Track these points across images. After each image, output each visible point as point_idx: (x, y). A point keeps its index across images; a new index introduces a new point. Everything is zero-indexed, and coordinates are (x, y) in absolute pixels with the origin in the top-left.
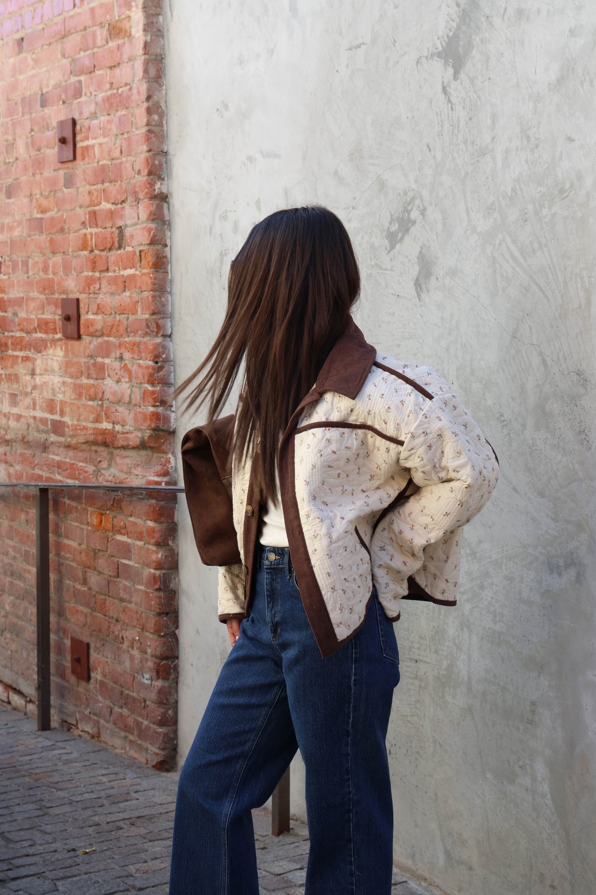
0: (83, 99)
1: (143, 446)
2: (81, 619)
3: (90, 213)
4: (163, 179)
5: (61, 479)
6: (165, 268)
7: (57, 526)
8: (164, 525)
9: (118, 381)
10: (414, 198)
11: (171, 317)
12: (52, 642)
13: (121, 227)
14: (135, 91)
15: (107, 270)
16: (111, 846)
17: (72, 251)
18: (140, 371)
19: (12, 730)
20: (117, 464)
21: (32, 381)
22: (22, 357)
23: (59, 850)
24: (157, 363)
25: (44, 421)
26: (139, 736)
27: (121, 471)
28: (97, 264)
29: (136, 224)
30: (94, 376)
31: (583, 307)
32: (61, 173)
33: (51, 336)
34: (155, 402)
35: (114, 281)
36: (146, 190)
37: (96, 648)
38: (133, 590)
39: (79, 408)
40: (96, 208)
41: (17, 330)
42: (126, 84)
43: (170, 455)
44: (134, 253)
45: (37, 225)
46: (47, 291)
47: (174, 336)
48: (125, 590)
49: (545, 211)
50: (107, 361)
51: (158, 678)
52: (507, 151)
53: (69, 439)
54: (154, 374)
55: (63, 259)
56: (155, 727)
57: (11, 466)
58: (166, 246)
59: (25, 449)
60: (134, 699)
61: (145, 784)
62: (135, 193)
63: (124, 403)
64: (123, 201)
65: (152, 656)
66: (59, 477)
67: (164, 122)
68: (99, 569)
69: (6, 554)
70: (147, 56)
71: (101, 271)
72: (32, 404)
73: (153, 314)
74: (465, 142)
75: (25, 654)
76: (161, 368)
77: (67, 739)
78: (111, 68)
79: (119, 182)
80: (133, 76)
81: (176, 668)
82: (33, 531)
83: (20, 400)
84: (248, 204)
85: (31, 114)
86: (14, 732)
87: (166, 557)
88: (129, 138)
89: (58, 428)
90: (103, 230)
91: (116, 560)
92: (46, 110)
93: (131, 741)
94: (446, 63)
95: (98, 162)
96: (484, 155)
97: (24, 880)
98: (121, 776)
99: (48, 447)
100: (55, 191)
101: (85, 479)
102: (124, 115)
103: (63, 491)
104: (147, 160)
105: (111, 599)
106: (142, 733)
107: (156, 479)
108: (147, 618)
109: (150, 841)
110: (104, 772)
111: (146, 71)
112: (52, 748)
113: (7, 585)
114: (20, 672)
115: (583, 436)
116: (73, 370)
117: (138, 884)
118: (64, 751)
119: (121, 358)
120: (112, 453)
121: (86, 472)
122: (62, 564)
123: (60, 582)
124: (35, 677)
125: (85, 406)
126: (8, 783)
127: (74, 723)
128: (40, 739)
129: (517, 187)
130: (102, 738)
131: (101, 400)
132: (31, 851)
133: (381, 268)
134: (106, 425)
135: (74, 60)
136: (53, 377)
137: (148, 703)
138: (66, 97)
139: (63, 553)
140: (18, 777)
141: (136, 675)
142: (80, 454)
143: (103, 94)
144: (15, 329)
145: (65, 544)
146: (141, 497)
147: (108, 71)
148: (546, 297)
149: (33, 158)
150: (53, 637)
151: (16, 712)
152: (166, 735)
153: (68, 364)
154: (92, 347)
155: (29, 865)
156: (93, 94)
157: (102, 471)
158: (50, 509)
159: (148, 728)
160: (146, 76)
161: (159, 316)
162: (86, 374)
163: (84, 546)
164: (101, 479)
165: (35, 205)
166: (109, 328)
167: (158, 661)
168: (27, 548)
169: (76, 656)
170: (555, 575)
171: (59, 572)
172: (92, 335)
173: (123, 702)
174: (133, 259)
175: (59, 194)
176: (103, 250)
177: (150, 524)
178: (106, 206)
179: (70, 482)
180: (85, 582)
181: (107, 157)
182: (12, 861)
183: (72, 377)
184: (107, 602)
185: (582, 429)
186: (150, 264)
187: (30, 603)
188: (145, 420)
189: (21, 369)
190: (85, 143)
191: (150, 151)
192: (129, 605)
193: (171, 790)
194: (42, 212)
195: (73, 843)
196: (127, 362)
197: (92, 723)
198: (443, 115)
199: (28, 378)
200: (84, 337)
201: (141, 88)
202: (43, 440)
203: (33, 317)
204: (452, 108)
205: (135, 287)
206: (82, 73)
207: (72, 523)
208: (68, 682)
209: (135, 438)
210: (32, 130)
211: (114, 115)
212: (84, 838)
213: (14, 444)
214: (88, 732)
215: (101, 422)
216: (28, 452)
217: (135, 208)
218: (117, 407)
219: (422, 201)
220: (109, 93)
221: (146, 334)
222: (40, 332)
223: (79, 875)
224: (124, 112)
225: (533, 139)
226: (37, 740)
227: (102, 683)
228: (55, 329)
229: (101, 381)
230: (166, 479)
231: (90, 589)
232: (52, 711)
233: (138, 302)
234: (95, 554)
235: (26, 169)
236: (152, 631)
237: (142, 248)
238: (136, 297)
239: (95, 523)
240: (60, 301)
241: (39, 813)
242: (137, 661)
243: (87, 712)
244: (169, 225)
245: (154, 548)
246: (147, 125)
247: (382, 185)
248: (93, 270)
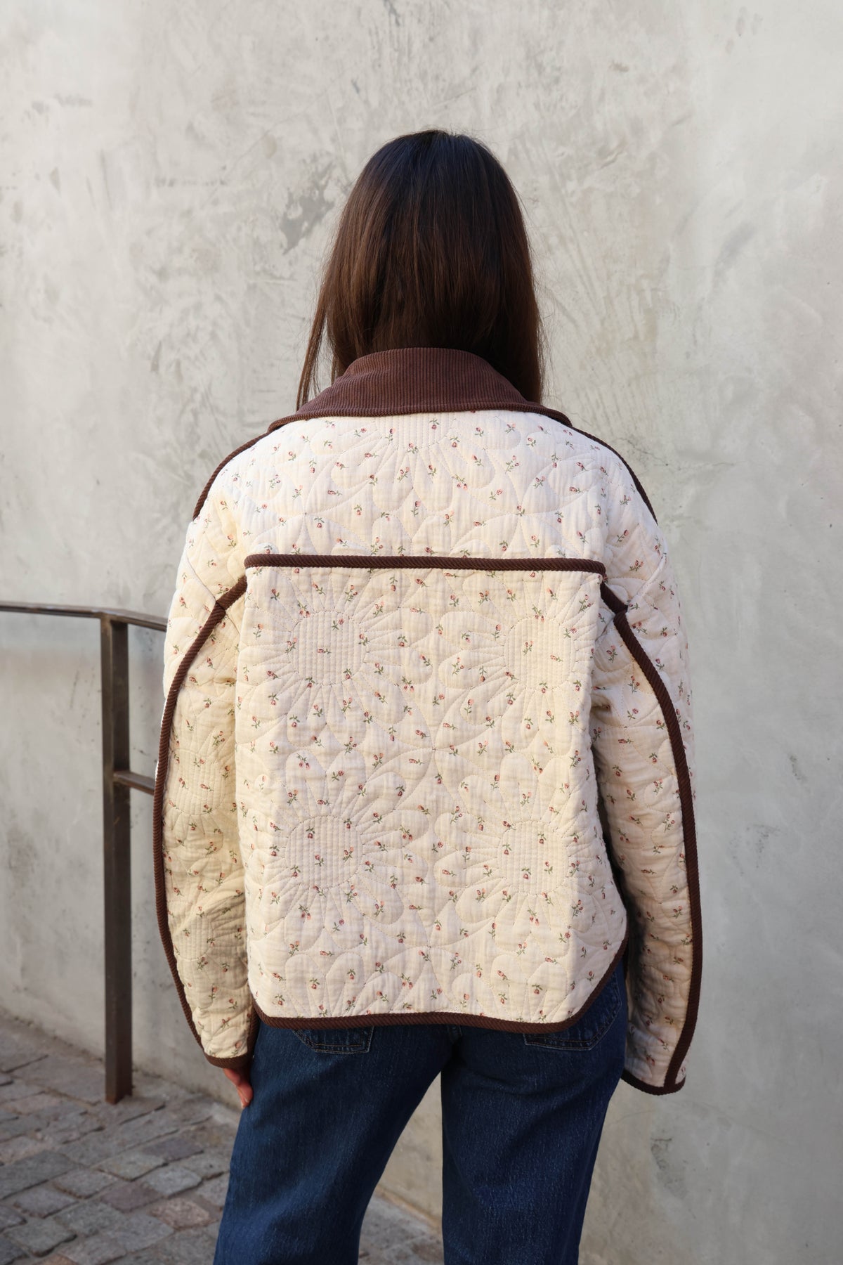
10: (330, 167)
31: (642, 338)
49: (571, 186)
52: (500, 89)
74: (423, 76)
84: (37, 176)
96: (458, 97)
133: (273, 276)
148: (574, 322)
198: (381, 33)
204: (397, 23)
219: (345, 171)
225: (548, 70)
247: (272, 147)
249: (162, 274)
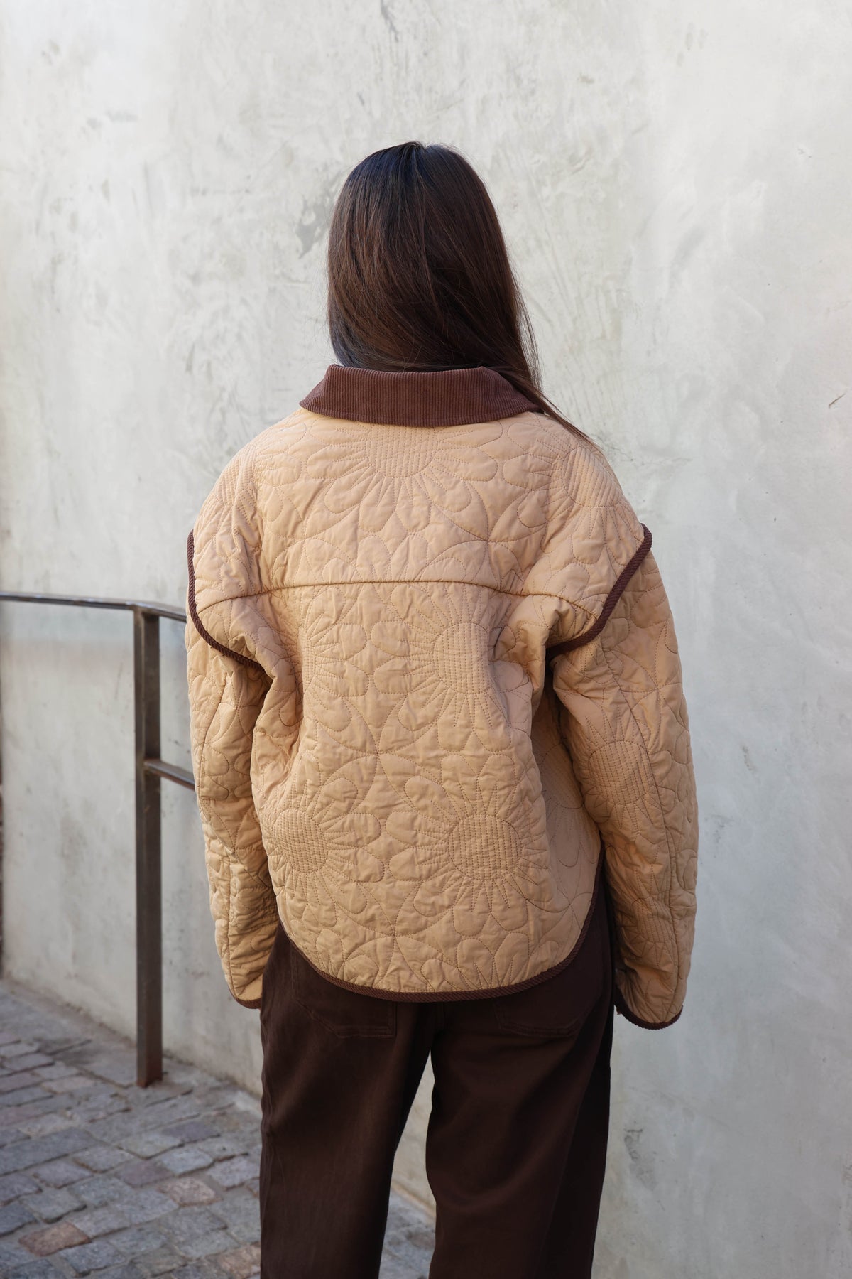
10: (339, 175)
31: (609, 337)
49: (546, 191)
52: (485, 100)
74: (418, 89)
84: (90, 187)
96: (448, 108)
129: (502, 155)
133: (290, 280)
148: (549, 321)
198: (382, 50)
204: (396, 39)
225: (525, 82)
247: (289, 156)
249: (195, 278)
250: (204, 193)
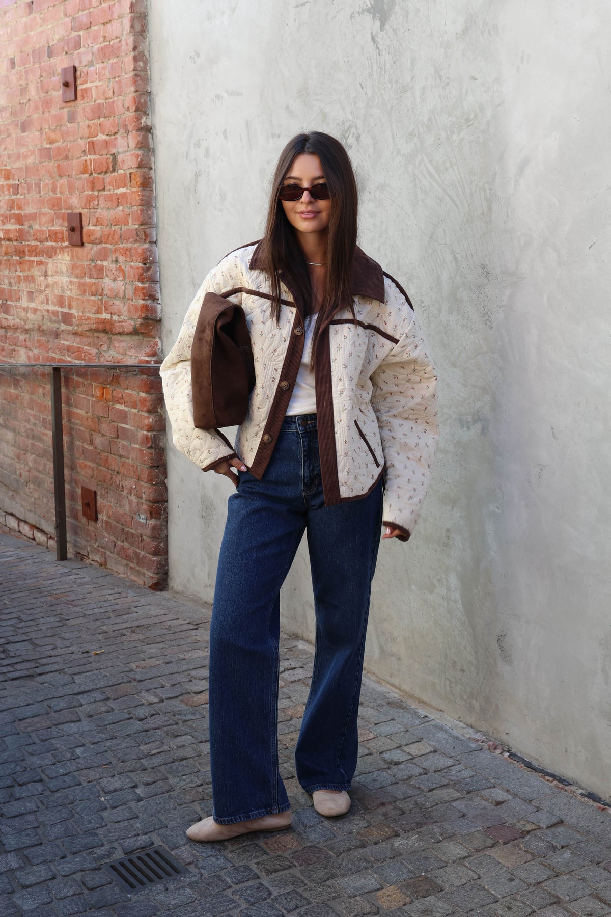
0: (82, 50)
1: (135, 332)
2: (90, 472)
3: (89, 143)
4: (148, 115)
5: (70, 360)
6: (150, 187)
7: (68, 398)
8: (154, 396)
9: (114, 280)
10: (350, 127)
11: (156, 227)
12: (67, 491)
13: (114, 154)
14: (123, 43)
15: (104, 189)
16: (117, 649)
17: (76, 174)
18: (132, 271)
19: (36, 561)
20: (115, 347)
21: (45, 281)
22: (37, 262)
23: (75, 652)
24: (145, 264)
25: (55, 313)
26: (138, 564)
27: (119, 353)
28: (95, 184)
29: (127, 151)
30: (95, 276)
31: (486, 214)
32: (65, 110)
33: (60, 244)
34: (145, 296)
35: (109, 198)
36: (134, 124)
37: (102, 495)
38: (130, 448)
39: (83, 302)
40: (94, 139)
41: (32, 240)
42: (117, 38)
43: (157, 340)
44: (125, 174)
45: (47, 154)
46: (56, 208)
47: (159, 243)
48: (123, 448)
49: (455, 137)
50: (105, 263)
51: (152, 518)
52: (424, 88)
53: (76, 328)
54: (143, 273)
55: (68, 181)
56: (150, 556)
57: (30, 350)
58: (151, 169)
59: (40, 336)
60: (133, 535)
61: (143, 601)
62: (125, 126)
63: (120, 298)
64: (116, 133)
65: (146, 501)
66: (68, 359)
67: (148, 68)
68: (103, 432)
69: (28, 421)
70: (133, 14)
71: (99, 191)
72: (45, 300)
73: (142, 224)
74: (391, 81)
75: (45, 500)
76: (149, 269)
77: (81, 566)
78: (104, 24)
79: (112, 117)
80: (122, 31)
81: (166, 510)
82: (49, 403)
83: (36, 297)
84: (217, 133)
85: (40, 63)
86: (38, 562)
87: (156, 421)
88: (120, 81)
89: (67, 318)
90: (100, 157)
91: (116, 424)
92: (52, 60)
93: (131, 568)
94: (374, 18)
95: (95, 102)
96: (406, 91)
97: (48, 675)
98: (124, 595)
99: (60, 334)
100: (61, 125)
101: (90, 360)
102: (116, 63)
103: (71, 369)
104: (135, 99)
105: (113, 456)
106: (140, 561)
107: (147, 359)
108: (142, 470)
109: (148, 644)
110: (110, 592)
111: (132, 27)
112: (69, 574)
113: (29, 446)
114: (42, 515)
115: (487, 318)
116: (78, 271)
117: (138, 677)
118: (78, 576)
119: (117, 261)
120: (111, 338)
121: (90, 354)
122: (73, 429)
123: (71, 443)
124: (54, 518)
125: (88, 300)
126: (34, 601)
127: (86, 554)
128: (59, 567)
129: (433, 117)
130: (109, 566)
131: (101, 295)
132: (53, 653)
134: (105, 316)
135: (74, 19)
136: (62, 278)
137: (144, 537)
138: (69, 50)
139: (73, 420)
140: (42, 597)
141: (134, 516)
142: (85, 340)
143: (98, 46)
144: (30, 239)
145: (74, 412)
146: (135, 373)
147: (102, 27)
148: (457, 206)
149: (42, 99)
150: (67, 486)
151: (39, 546)
152: (159, 562)
153: (74, 267)
154: (92, 252)
155: (52, 664)
156: (90, 46)
157: (103, 353)
158: (62, 384)
159: (144, 557)
160: (132, 30)
161: (147, 226)
162: (88, 275)
163: (90, 414)
164: (102, 360)
165: (45, 137)
166: (106, 237)
167: (151, 504)
168: (44, 416)
169: (86, 502)
170: (465, 429)
171: (71, 435)
172: (93, 243)
173: (124, 537)
174: (125, 180)
175: (64, 128)
176: (100, 173)
177: (143, 395)
178: (102, 137)
179: (78, 362)
180: (91, 442)
181: (102, 97)
182: (39, 661)
183: (77, 277)
184: (110, 458)
185: (485, 312)
186: (138, 184)
187: (48, 460)
188: (136, 311)
189: (36, 272)
190: (84, 86)
191: (137, 91)
192: (127, 460)
193: (164, 605)
194: (50, 143)
195: (86, 647)
196: (121, 264)
197: (100, 553)
198: (372, 59)
199: (42, 278)
200: (86, 244)
201: (128, 40)
202: (55, 329)
203: (45, 228)
204: (379, 53)
205: (127, 203)
206: (80, 29)
207: (80, 395)
208: (80, 522)
209: (129, 326)
210: (41, 76)
211: (107, 63)
212: (95, 643)
213: (32, 333)
214: (97, 561)
215: (101, 313)
216: (43, 339)
217: (126, 138)
218: (114, 301)
219: (357, 129)
220: (103, 45)
221: (136, 241)
222: (51, 241)
223: (92, 671)
224: (115, 60)
225: (444, 79)
226: (57, 568)
227: (107, 523)
228: (63, 238)
229: (100, 280)
230: (154, 359)
231: (95, 448)
232: (68, 545)
233: (129, 215)
234: (99, 420)
235: (37, 108)
236: (146, 481)
237: (131, 171)
238: (127, 211)
239: (98, 395)
240: (66, 215)
241: (60, 624)
242: (134, 505)
243: (96, 546)
244: (153, 151)
245: (146, 414)
246: (134, 70)
247: (324, 116)
248: (93, 189)
250: (279, 136)
